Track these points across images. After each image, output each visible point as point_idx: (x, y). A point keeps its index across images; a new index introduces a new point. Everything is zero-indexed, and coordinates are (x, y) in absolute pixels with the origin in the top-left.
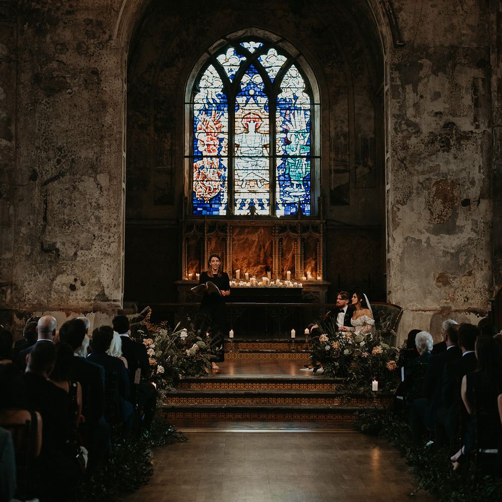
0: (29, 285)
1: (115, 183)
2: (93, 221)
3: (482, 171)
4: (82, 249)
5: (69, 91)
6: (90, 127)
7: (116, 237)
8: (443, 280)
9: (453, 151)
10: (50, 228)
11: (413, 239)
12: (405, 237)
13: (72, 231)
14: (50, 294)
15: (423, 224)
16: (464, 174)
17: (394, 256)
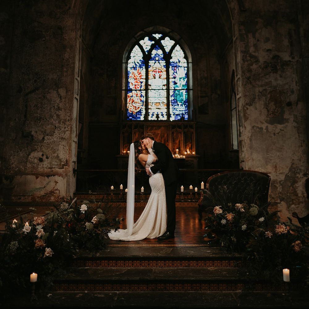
0: (13, 158)
1: (69, 94)
2: (55, 118)
3: (298, 84)
4: (47, 135)
5: (44, 39)
6: (55, 60)
7: (69, 127)
9: (279, 72)
10: (28, 122)
11: (258, 127)
12: (252, 126)
13: (42, 124)
14: (27, 164)
15: (263, 118)
16: (287, 87)
17: (246, 138)
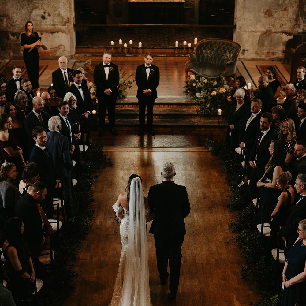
8: (269, 13)
